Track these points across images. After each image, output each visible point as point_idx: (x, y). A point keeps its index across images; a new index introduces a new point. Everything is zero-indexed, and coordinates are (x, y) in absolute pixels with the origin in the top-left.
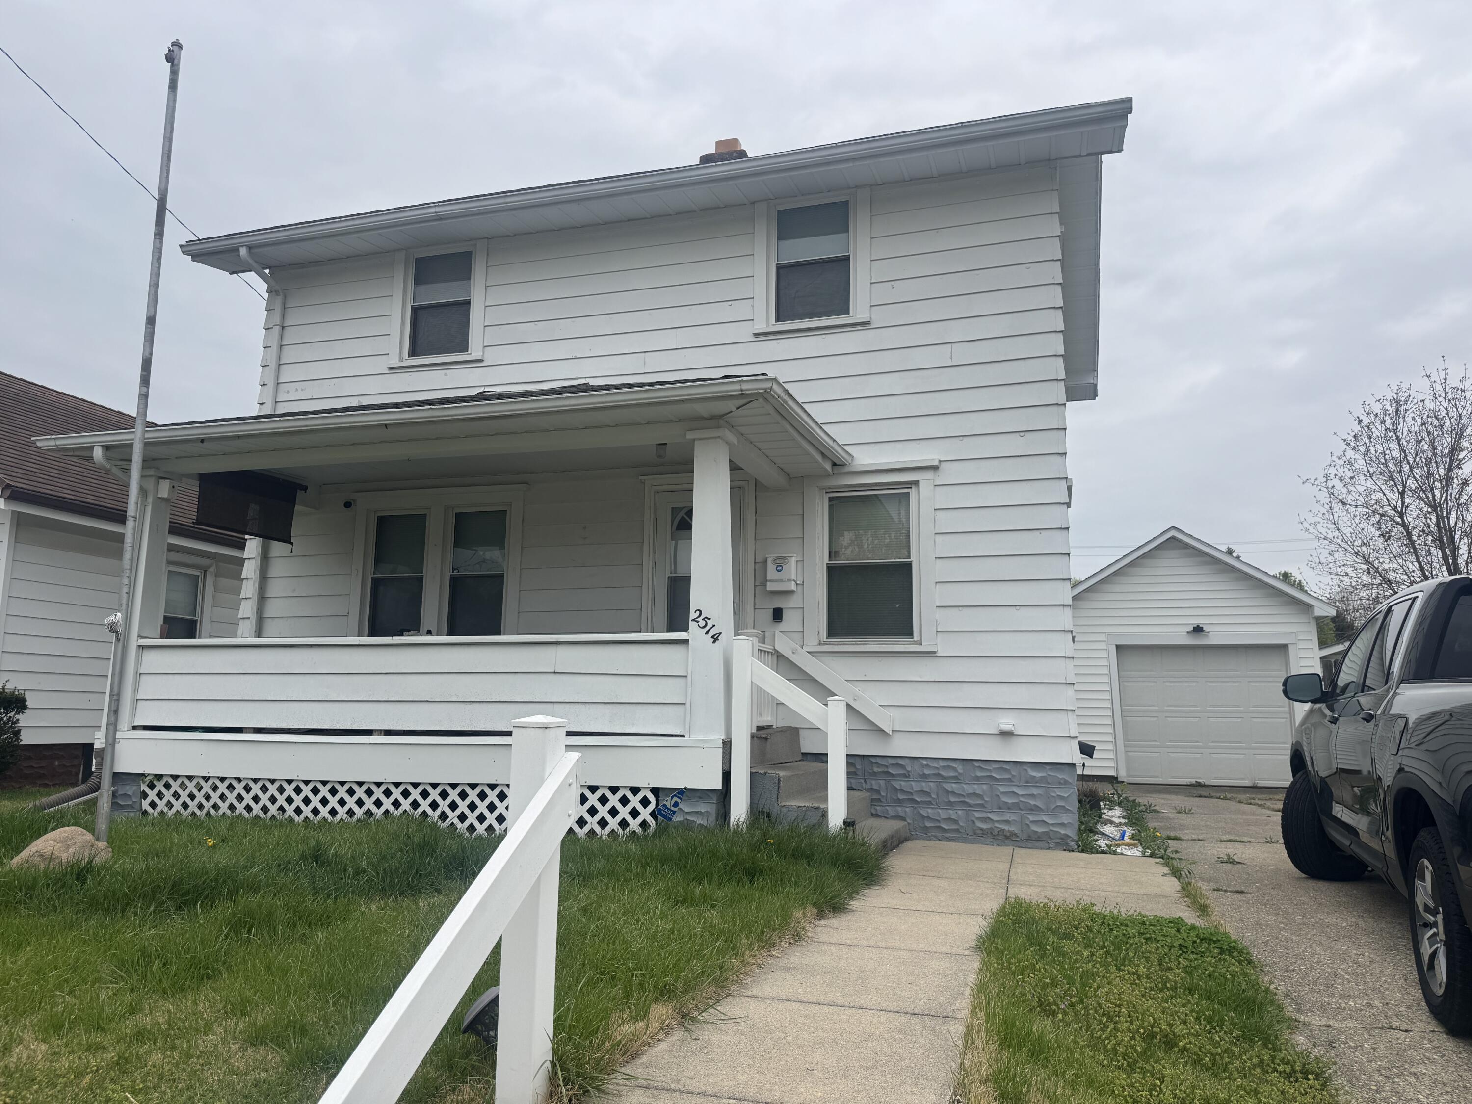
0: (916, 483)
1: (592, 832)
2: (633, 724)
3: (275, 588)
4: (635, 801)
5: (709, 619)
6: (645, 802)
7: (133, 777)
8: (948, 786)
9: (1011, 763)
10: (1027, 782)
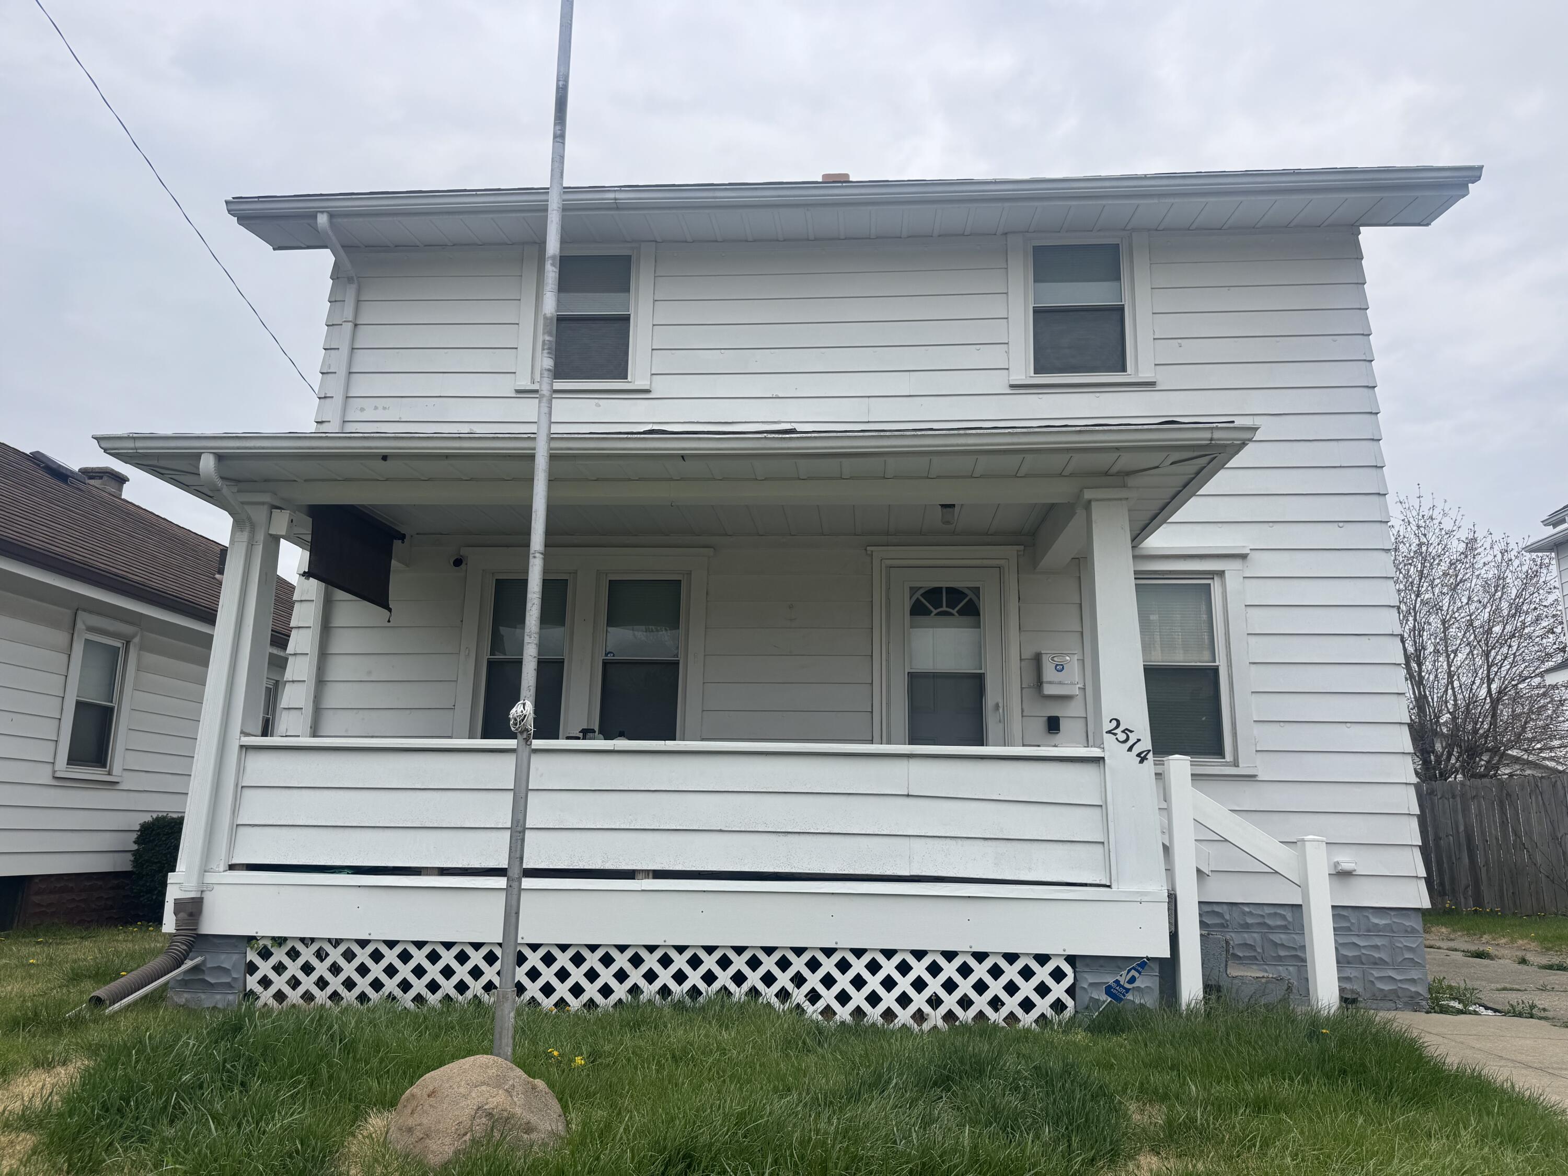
0: (1221, 574)
1: (981, 1015)
2: (1030, 869)
3: (339, 669)
4: (1042, 974)
5: (1131, 731)
6: (1058, 975)
7: (234, 941)
8: (1276, 938)
9: (1350, 909)
10: (1369, 931)
